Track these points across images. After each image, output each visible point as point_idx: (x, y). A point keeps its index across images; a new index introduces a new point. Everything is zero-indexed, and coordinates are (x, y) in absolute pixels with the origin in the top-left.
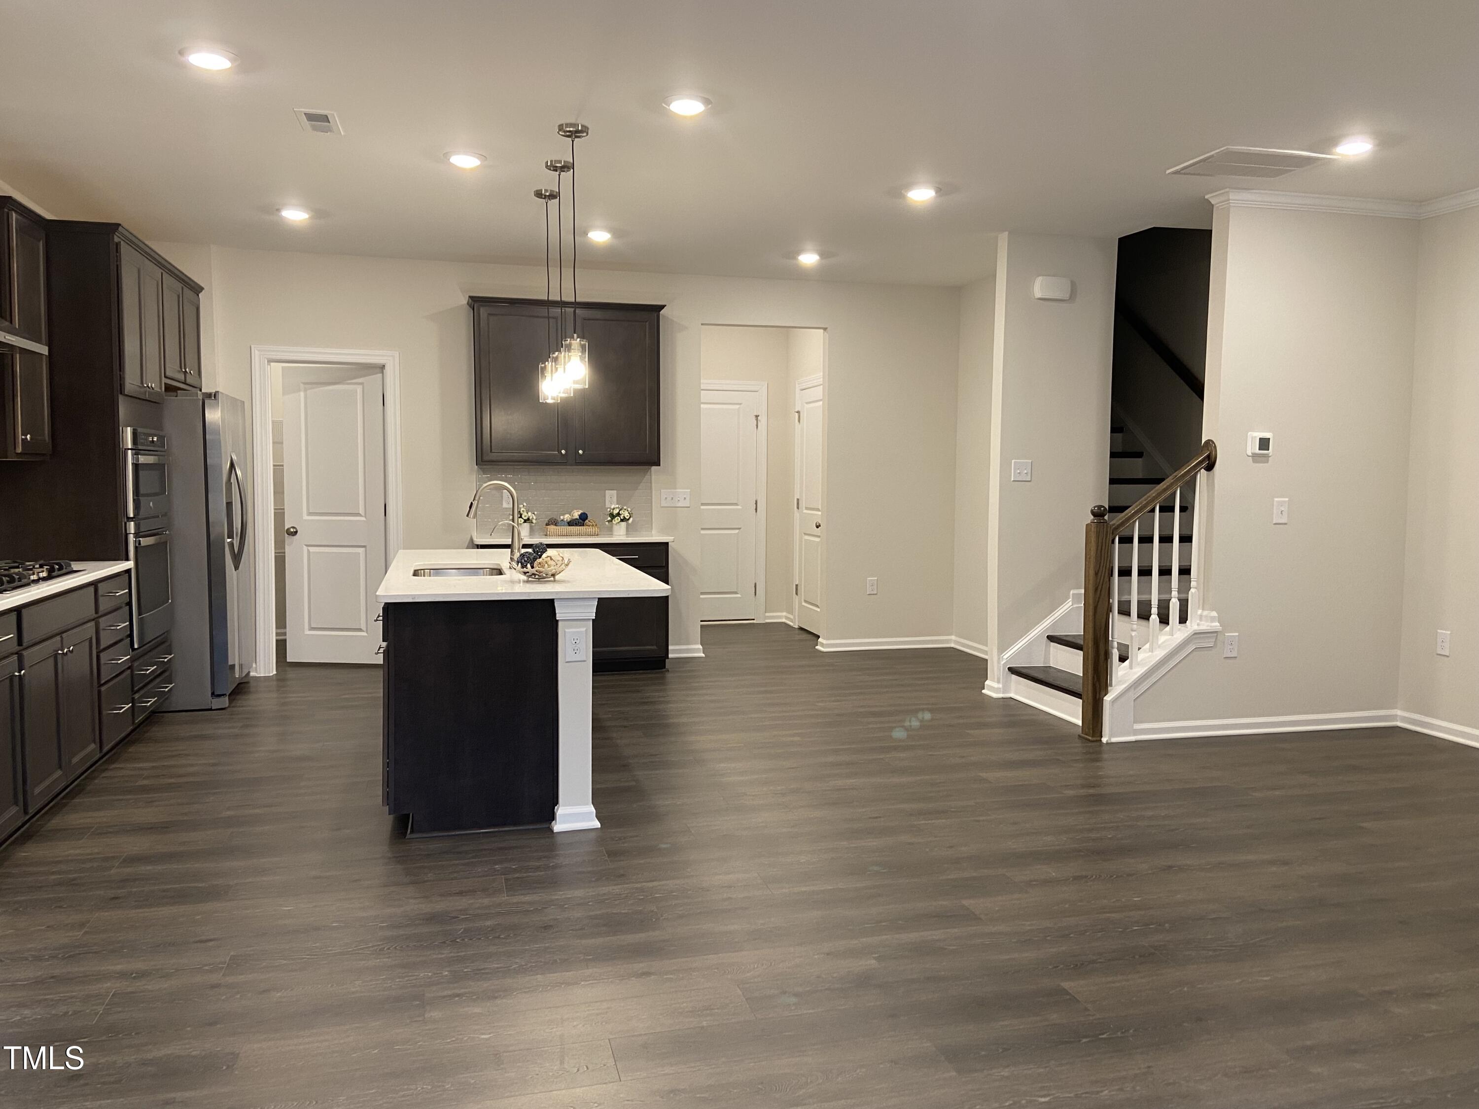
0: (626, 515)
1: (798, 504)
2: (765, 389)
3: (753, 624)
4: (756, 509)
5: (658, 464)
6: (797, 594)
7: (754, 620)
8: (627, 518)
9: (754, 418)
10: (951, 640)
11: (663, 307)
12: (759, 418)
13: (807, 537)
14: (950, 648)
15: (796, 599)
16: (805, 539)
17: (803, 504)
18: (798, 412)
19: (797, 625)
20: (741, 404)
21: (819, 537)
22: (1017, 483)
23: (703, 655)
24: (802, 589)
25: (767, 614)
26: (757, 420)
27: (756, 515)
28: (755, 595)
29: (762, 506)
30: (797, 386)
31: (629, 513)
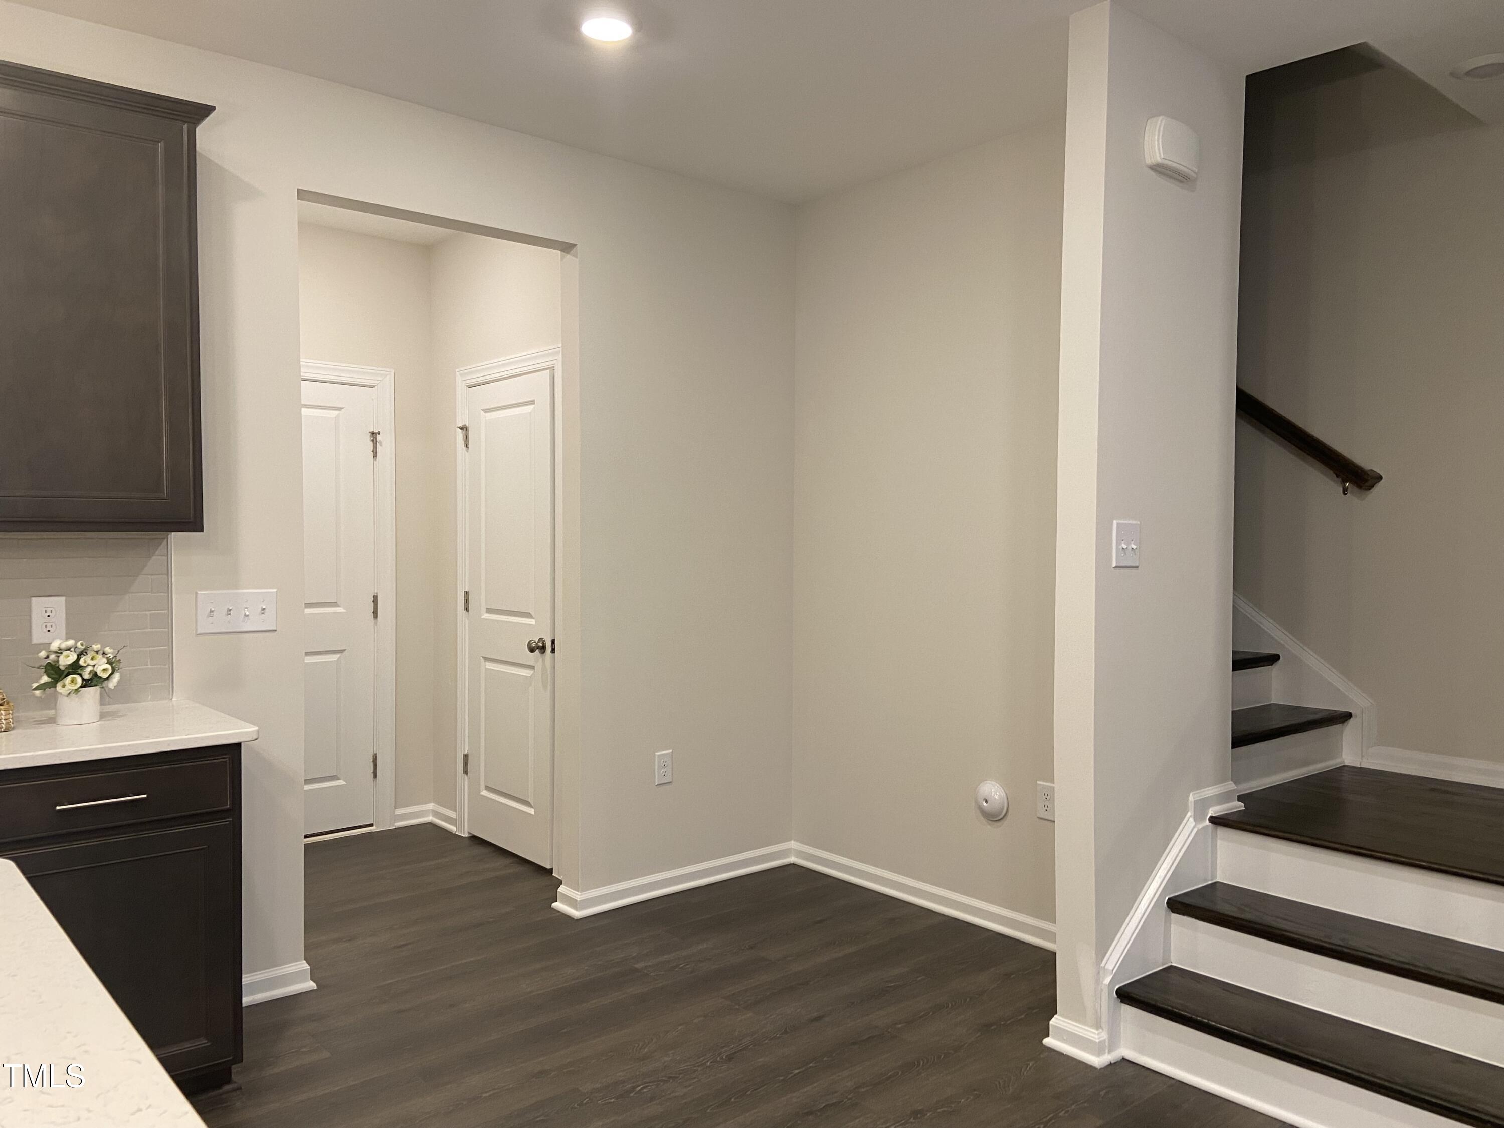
0: (102, 667)
1: (467, 601)
2: (389, 380)
3: (370, 833)
4: (375, 613)
5: (195, 525)
6: (466, 772)
7: (372, 825)
8: (105, 676)
9: (368, 438)
10: (790, 849)
11: (204, 111)
12: (379, 437)
13: (490, 666)
14: (790, 865)
15: (464, 783)
16: (487, 669)
17: (479, 601)
18: (464, 428)
19: (466, 830)
20: (340, 409)
21: (533, 668)
22: (1122, 570)
23: (312, 985)
24: (480, 765)
25: (398, 811)
26: (374, 441)
27: (376, 623)
28: (375, 776)
29: (386, 607)
30: (459, 379)
31: (110, 662)
